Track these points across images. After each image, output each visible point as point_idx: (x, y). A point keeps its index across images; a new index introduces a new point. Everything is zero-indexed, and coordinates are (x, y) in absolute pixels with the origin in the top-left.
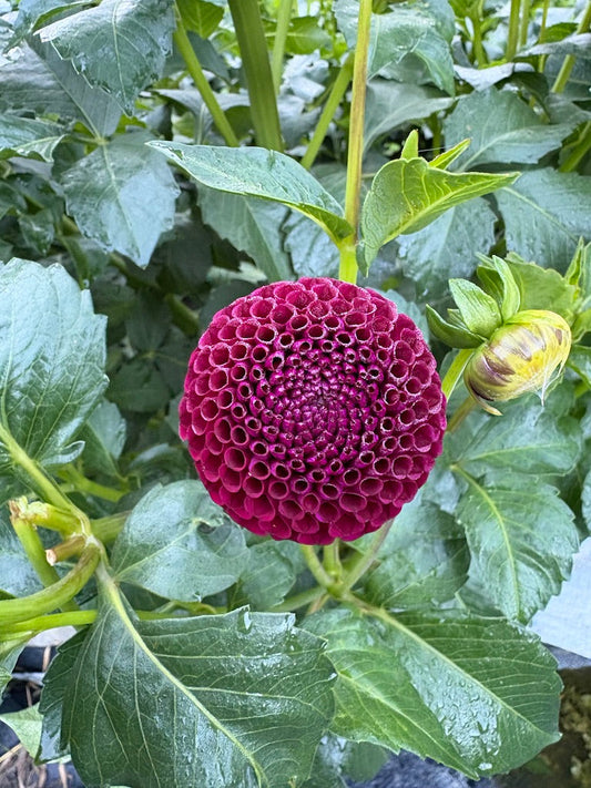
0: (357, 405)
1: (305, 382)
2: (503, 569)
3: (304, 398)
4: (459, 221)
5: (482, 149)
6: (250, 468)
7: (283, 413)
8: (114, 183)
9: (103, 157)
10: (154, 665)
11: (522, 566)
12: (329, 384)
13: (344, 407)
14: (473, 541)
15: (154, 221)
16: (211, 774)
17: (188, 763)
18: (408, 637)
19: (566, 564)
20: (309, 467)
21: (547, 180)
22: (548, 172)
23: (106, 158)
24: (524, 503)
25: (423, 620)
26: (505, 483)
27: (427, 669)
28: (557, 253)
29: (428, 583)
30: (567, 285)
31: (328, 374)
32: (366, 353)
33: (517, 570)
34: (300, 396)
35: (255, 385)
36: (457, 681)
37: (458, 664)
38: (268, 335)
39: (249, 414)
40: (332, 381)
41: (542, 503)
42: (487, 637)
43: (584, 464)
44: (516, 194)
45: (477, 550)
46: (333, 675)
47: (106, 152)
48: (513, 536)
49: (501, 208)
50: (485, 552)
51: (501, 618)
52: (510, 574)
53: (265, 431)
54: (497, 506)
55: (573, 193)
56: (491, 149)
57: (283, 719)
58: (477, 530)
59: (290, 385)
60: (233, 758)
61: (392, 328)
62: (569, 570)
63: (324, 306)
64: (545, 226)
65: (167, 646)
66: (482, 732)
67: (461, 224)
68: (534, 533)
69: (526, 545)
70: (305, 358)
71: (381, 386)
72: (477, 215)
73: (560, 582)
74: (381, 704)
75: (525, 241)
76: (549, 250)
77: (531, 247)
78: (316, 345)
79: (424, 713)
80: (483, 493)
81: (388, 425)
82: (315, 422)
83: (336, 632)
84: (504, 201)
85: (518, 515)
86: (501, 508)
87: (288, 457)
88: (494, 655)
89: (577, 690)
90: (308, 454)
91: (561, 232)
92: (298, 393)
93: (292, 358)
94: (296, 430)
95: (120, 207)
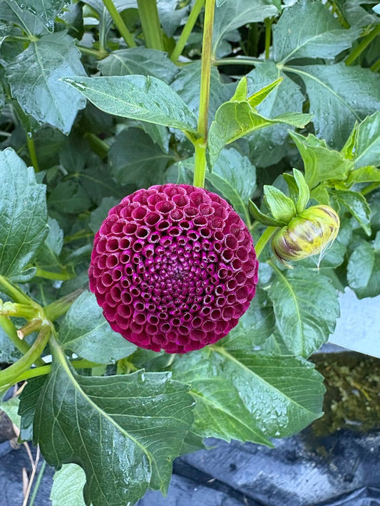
0: (201, 279)
1: (168, 265)
2: (296, 327)
3: (167, 275)
4: (279, 99)
5: (298, 47)
6: (134, 316)
7: (154, 284)
8: (43, 73)
9: (35, 52)
10: (87, 401)
11: (306, 326)
12: (183, 267)
13: (192, 280)
14: (277, 311)
15: (73, 102)
16: (122, 461)
17: (109, 455)
18: (237, 364)
19: (332, 324)
20: (171, 316)
21: (340, 72)
22: (341, 65)
23: (37, 53)
24: (309, 288)
25: (246, 356)
26: (299, 275)
27: (247, 383)
28: (342, 123)
29: (249, 334)
30: (344, 159)
31: (182, 260)
32: (207, 246)
33: (303, 328)
34: (165, 274)
35: (136, 267)
36: (265, 389)
37: (266, 380)
38: (143, 233)
39: (132, 284)
40: (185, 265)
41: (320, 288)
42: (283, 366)
43: (351, 247)
44: (319, 81)
45: (280, 316)
46: (194, 403)
47: (36, 48)
48: (302, 308)
49: (308, 91)
50: (284, 318)
51: (292, 356)
52: (299, 331)
53: (143, 296)
54: (293, 289)
55: (356, 81)
56: (304, 47)
57: (164, 428)
58: (281, 304)
59: (158, 267)
60: (135, 451)
61: (224, 225)
62: (334, 328)
63: (180, 212)
64: (336, 104)
65: (95, 391)
66: (278, 416)
67: (281, 102)
68: (314, 306)
69: (309, 313)
70: (168, 249)
71: (216, 265)
72: (292, 95)
73: (328, 335)
74: (220, 411)
75: (323, 115)
76: (337, 121)
77: (326, 119)
78: (175, 240)
79: (245, 414)
80: (286, 280)
81: (220, 290)
82: (174, 290)
83: (194, 369)
84: (310, 86)
85: (305, 295)
86: (296, 290)
87: (158, 311)
88: (286, 375)
89: (338, 364)
90: (170, 309)
91: (347, 109)
92: (163, 272)
93: (159, 250)
94: (162, 295)
95: (48, 91)
